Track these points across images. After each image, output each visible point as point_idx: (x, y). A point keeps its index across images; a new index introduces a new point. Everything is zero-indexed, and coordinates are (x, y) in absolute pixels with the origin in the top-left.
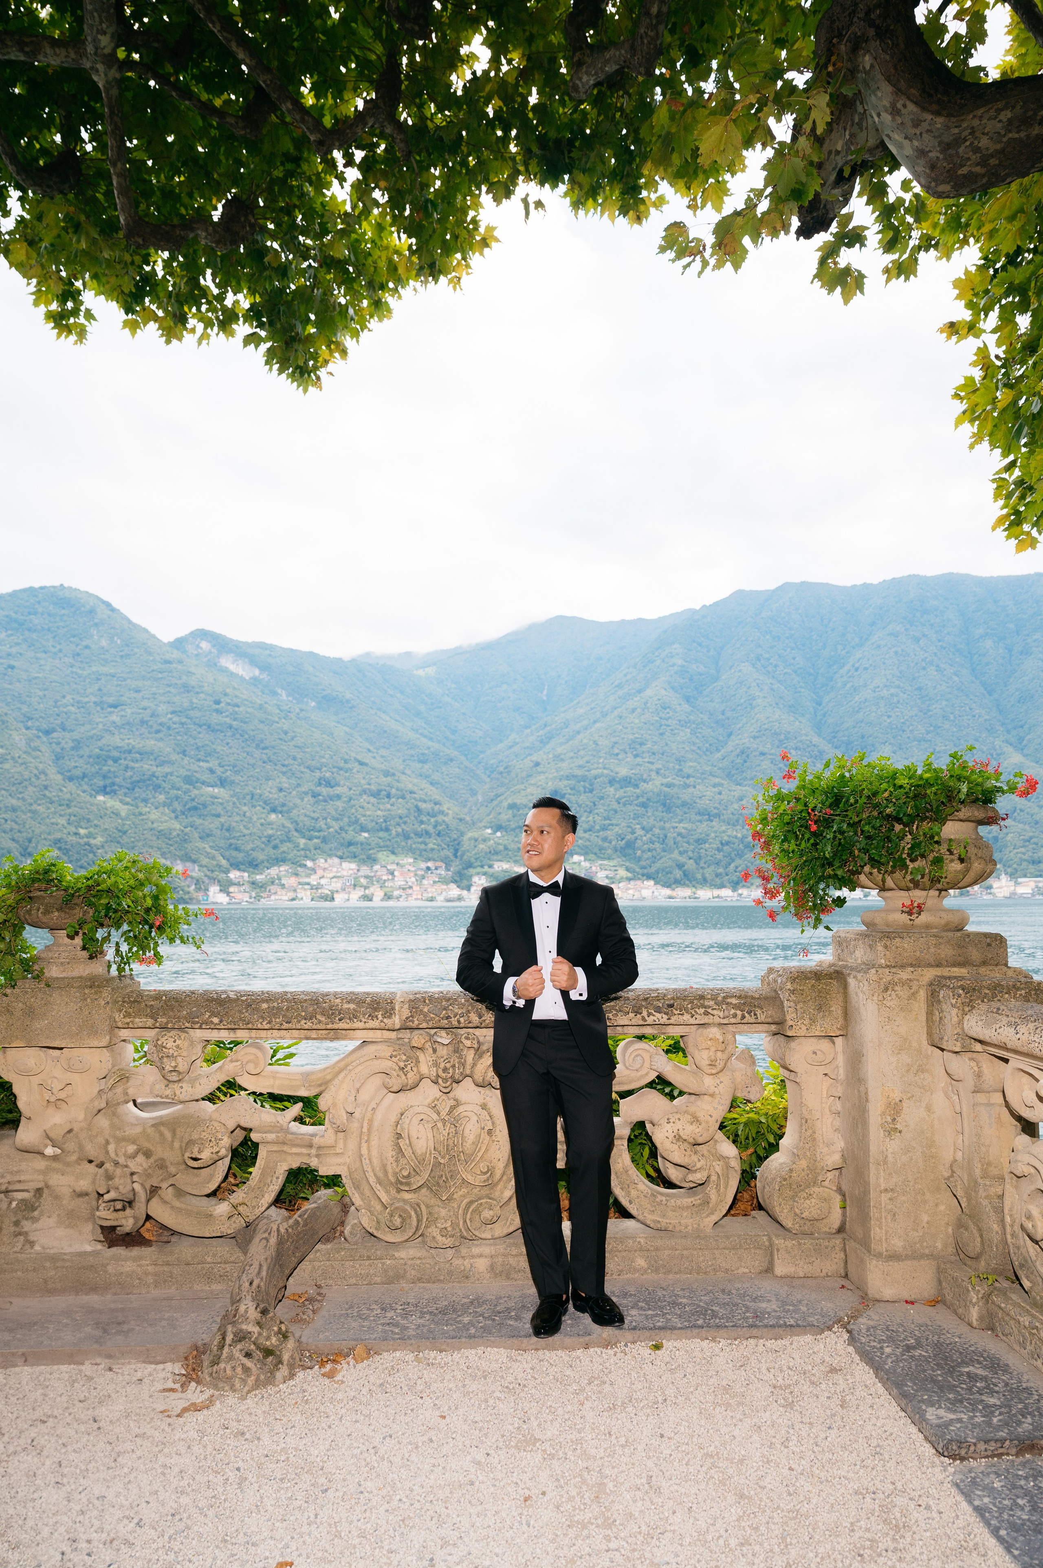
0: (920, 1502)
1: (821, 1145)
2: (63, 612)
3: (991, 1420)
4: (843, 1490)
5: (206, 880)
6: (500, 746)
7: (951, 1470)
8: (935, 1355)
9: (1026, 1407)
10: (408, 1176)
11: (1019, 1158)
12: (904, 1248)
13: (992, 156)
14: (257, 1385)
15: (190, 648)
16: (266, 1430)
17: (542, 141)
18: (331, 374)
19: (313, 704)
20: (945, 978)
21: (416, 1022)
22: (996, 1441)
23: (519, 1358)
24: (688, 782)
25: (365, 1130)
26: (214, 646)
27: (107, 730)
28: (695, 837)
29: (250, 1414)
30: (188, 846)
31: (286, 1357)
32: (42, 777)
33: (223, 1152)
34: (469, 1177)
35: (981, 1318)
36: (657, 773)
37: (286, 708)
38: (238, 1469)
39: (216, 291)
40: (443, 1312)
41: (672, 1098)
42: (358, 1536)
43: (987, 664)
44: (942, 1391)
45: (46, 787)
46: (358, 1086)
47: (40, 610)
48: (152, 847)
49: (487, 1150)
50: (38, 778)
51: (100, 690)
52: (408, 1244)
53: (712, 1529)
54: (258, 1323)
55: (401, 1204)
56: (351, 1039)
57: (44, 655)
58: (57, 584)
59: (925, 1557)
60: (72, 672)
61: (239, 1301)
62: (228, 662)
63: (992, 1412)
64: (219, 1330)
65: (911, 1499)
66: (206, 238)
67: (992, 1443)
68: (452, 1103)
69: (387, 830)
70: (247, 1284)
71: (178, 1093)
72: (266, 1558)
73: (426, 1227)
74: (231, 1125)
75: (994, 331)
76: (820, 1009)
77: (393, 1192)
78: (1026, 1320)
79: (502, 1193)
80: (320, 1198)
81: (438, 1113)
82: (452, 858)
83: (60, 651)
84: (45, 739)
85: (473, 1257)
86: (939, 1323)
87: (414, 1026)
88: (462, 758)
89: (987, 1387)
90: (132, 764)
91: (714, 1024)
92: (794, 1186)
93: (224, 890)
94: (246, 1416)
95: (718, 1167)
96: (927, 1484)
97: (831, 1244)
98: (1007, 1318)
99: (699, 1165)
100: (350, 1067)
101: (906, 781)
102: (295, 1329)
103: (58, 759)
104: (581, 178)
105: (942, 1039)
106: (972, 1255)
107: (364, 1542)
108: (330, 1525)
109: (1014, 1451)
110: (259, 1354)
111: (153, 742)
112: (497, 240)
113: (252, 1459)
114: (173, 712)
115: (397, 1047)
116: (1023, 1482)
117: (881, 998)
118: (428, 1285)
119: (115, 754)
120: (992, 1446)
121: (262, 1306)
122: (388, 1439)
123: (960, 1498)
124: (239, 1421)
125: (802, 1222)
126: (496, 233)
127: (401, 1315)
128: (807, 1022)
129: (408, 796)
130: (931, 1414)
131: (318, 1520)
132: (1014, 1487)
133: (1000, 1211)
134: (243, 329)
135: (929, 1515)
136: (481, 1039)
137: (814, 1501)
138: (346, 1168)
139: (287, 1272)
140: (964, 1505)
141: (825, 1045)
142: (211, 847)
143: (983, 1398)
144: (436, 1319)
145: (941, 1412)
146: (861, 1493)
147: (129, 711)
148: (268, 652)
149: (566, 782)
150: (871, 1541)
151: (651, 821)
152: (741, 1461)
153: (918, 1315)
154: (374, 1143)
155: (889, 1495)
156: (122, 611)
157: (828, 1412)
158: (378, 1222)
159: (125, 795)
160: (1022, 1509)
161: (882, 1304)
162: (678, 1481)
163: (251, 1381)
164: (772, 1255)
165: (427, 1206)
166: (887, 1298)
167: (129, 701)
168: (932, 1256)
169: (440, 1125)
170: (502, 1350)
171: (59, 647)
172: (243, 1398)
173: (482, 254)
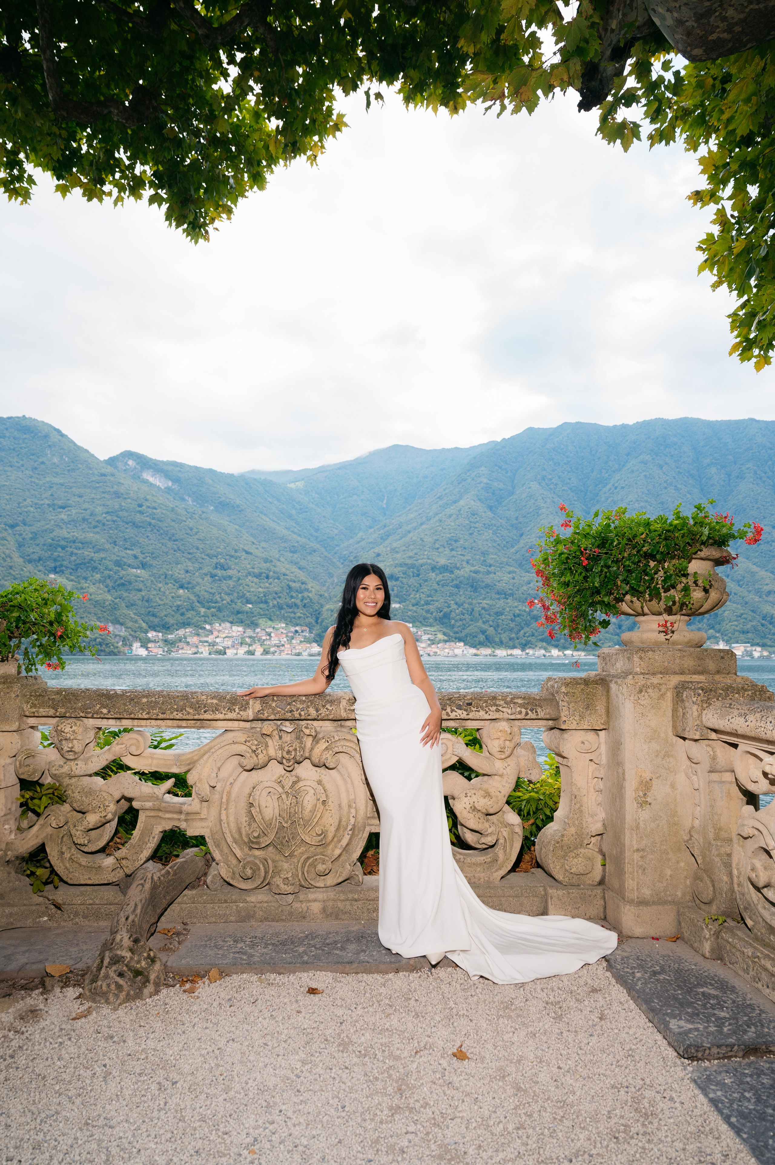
0: (665, 1095)
1: (587, 816)
2: (25, 436)
3: (722, 1029)
4: (601, 1085)
5: (131, 638)
6: (351, 541)
7: (690, 1069)
8: (676, 979)
9: (750, 1019)
10: (258, 837)
11: (746, 822)
12: (652, 896)
13: (736, 24)
14: (129, 998)
15: (120, 465)
16: (132, 1034)
17: (382, 47)
18: (217, 229)
19: (212, 508)
20: (688, 682)
21: (266, 715)
22: (727, 1046)
23: (342, 980)
24: (490, 569)
25: (224, 800)
26: (138, 464)
27: (57, 525)
28: (495, 610)
29: (120, 1022)
30: (118, 613)
31: (152, 977)
32: (8, 559)
33: (110, 816)
34: (307, 838)
35: (712, 951)
36: (468, 563)
37: (191, 510)
38: (105, 1066)
39: (127, 162)
40: (283, 943)
41: (469, 779)
42: (199, 1120)
43: (712, 485)
44: (682, 1007)
45: (11, 568)
46: (219, 765)
47: (8, 435)
48: (90, 613)
49: (321, 817)
50: (5, 561)
51: (52, 495)
52: (257, 891)
53: (493, 1115)
54: (131, 950)
55: (252, 859)
56: (214, 728)
57: (10, 469)
58: (20, 415)
59: (669, 1139)
60: (31, 482)
61: (116, 932)
62: (148, 476)
63: (724, 1023)
64: (99, 955)
65: (658, 1092)
66: (118, 115)
67: (724, 1048)
68: (295, 779)
69: (266, 602)
70: (124, 919)
71: (74, 769)
72: (121, 1138)
73: (272, 877)
74: (117, 796)
75: (730, 198)
76: (587, 708)
77: (246, 850)
78: (749, 951)
79: (333, 851)
80: (188, 854)
81: (283, 787)
82: (314, 623)
83: (23, 465)
84: (10, 532)
85: (309, 901)
86: (678, 954)
87: (264, 717)
88: (323, 550)
89: (719, 1004)
90: (75, 551)
91: (503, 719)
92: (565, 848)
93: (144, 645)
94: (116, 1024)
95: (505, 832)
96: (670, 1081)
97: (594, 893)
98: (734, 950)
99: (490, 831)
100: (213, 750)
101: (659, 525)
102: (163, 956)
103: (20, 546)
104: (412, 73)
105: (684, 730)
106: (706, 901)
107: (204, 1124)
108: (176, 1111)
109: (741, 1054)
110: (130, 974)
111: (92, 535)
112: (346, 125)
113: (118, 1057)
114: (107, 513)
115: (250, 735)
116: (748, 1079)
117: (636, 698)
118: (274, 924)
119: (63, 543)
120: (723, 1050)
121: (134, 936)
122: (231, 1042)
123: (697, 1091)
124: (110, 1027)
125: (571, 876)
126: (345, 119)
127: (249, 946)
128: (577, 718)
129: (282, 578)
130: (674, 1024)
131: (167, 1107)
132: (742, 1083)
133: (728, 866)
134: (148, 192)
135: (673, 1105)
136: (318, 729)
137: (578, 1094)
138: (208, 830)
139: (159, 911)
140: (701, 1097)
141: (591, 736)
142: (134, 614)
143: (716, 1012)
144: (277, 949)
145: (682, 1023)
146: (616, 1087)
147: (74, 511)
148: (178, 469)
149: (399, 569)
150: (625, 1126)
151: (462, 598)
152: (519, 1061)
153: (662, 948)
154: (232, 810)
155: (639, 1089)
156: (69, 436)
157: (590, 1023)
158: (234, 873)
159: (71, 574)
160: (749, 1100)
161: (633, 940)
162: (467, 1077)
163: (123, 995)
164: (546, 902)
165: (273, 861)
166: (638, 935)
167: (74, 504)
168: (673, 902)
169: (284, 796)
170: (329, 974)
171: (21, 462)
172: (115, 1009)
173: (334, 136)
